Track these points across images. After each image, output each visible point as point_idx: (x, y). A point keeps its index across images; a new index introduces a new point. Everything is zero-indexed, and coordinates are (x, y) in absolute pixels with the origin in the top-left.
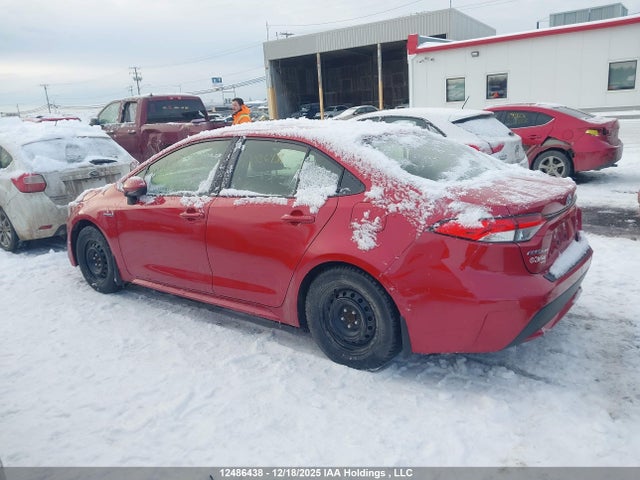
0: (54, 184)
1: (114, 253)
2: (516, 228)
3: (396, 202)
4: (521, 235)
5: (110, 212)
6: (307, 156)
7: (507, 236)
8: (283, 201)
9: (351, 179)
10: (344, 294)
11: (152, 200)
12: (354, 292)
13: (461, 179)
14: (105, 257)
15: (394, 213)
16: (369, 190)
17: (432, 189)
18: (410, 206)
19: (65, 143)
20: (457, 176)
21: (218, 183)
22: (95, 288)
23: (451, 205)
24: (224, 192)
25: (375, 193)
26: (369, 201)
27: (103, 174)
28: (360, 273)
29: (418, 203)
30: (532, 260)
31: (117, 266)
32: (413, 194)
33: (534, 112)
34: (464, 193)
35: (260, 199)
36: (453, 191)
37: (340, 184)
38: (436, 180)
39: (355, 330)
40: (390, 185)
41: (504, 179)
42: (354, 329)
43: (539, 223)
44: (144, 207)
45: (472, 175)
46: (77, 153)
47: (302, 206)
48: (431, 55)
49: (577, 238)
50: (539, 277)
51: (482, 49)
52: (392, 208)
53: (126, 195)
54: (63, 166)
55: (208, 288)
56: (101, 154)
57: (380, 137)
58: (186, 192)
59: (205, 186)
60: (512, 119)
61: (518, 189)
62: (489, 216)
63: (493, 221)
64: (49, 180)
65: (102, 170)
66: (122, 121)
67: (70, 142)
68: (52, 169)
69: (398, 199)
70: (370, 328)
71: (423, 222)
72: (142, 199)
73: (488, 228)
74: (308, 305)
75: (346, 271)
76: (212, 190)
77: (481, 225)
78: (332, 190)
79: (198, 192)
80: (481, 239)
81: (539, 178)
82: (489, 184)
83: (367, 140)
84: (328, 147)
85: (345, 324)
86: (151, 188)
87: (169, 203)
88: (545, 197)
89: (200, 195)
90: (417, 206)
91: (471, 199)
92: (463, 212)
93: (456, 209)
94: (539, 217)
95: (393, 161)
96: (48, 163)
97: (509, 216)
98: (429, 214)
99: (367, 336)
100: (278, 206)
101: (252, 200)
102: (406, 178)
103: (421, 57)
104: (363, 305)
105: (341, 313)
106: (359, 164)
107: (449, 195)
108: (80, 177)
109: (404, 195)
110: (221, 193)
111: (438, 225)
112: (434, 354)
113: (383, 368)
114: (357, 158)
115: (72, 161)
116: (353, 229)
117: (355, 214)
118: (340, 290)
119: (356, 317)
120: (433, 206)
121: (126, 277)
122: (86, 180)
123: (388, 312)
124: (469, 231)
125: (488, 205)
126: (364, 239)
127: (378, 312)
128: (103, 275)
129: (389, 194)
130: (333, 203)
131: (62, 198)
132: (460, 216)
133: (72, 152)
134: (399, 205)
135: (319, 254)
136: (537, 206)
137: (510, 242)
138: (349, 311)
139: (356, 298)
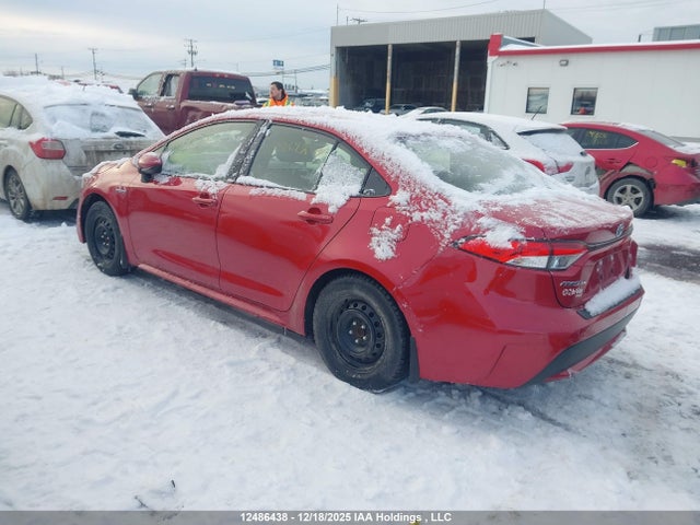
0: (74, 153)
1: (122, 233)
2: (551, 254)
3: (421, 210)
4: (556, 262)
5: (122, 188)
6: (334, 148)
7: (540, 262)
8: (302, 196)
9: (378, 179)
10: (356, 306)
11: (166, 180)
12: (366, 305)
13: (499, 193)
14: (113, 237)
15: (417, 222)
16: (395, 194)
17: (463, 200)
18: (436, 216)
19: (90, 110)
20: (495, 189)
21: (236, 168)
22: (100, 268)
23: (481, 220)
24: (242, 179)
25: (400, 197)
26: (393, 206)
27: (128, 148)
28: (374, 284)
29: (445, 214)
30: (565, 293)
31: (124, 248)
32: (441, 204)
33: (617, 133)
34: (497, 209)
35: (278, 191)
36: (487, 205)
37: (365, 184)
38: (470, 190)
39: (363, 346)
40: (417, 191)
41: (550, 199)
42: (362, 344)
43: (579, 252)
44: (157, 186)
45: (513, 190)
46: (101, 122)
47: (319, 204)
48: (514, 59)
49: (628, 276)
50: (572, 312)
51: (573, 58)
52: (417, 216)
53: (140, 171)
54: (85, 135)
55: (214, 281)
56: (129, 126)
57: (417, 137)
58: (201, 175)
59: (223, 170)
60: (590, 138)
61: (562, 211)
62: (521, 237)
63: (524, 243)
64: (69, 147)
65: (127, 143)
66: (162, 95)
67: (96, 110)
68: (74, 137)
69: (424, 207)
70: (378, 346)
71: (447, 236)
72: (157, 178)
73: (518, 250)
74: (316, 312)
75: (360, 280)
76: (229, 176)
77: (510, 246)
78: (355, 189)
79: (214, 176)
80: (511, 261)
81: (592, 203)
82: (530, 202)
83: (402, 139)
84: (357, 141)
85: (352, 338)
86: (167, 167)
87: (185, 186)
88: (589, 223)
89: (217, 179)
90: (443, 217)
91: (504, 216)
92: (493, 229)
93: (485, 225)
94: (582, 244)
95: (426, 165)
96: (70, 130)
97: (543, 239)
98: (455, 227)
99: (374, 354)
100: (296, 201)
101: (269, 191)
102: (436, 184)
103: (503, 60)
104: (373, 320)
105: (349, 326)
106: (388, 164)
107: (481, 209)
108: (103, 148)
109: (431, 204)
110: (238, 181)
111: (463, 240)
112: (449, 383)
113: (388, 391)
114: (387, 156)
115: (96, 130)
116: (372, 236)
117: (376, 219)
118: (352, 301)
119: (365, 332)
120: (461, 219)
121: (132, 261)
122: (109, 152)
123: (399, 331)
124: (497, 251)
125: (522, 225)
126: (382, 247)
127: (388, 329)
128: (109, 256)
129: (415, 200)
130: (354, 205)
131: (80, 169)
132: (488, 234)
133: (97, 120)
134: (424, 214)
135: (334, 258)
136: (579, 232)
137: (541, 269)
138: (359, 325)
139: (368, 311)
